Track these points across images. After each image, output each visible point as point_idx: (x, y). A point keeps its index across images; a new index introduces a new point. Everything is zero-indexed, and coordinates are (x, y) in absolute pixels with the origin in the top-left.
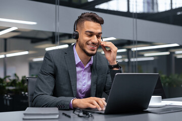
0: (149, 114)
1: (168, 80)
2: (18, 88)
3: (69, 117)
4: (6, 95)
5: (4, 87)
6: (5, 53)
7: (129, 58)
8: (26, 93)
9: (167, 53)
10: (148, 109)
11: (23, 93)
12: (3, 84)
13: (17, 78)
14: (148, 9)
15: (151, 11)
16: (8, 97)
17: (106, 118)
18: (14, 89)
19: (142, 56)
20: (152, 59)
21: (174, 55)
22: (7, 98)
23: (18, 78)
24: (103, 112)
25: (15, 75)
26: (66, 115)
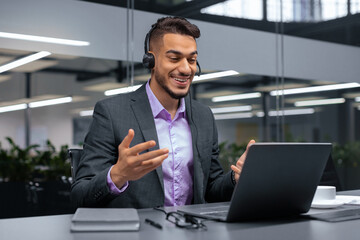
0: (313, 223)
1: (342, 152)
2: (53, 168)
3: (159, 227)
4: (31, 183)
5: (26, 167)
6: (27, 100)
7: (265, 110)
8: (70, 179)
9: (340, 101)
10: (311, 213)
11: (64, 178)
12: (24, 160)
13: (51, 150)
14: (302, 14)
15: (308, 19)
16: (35, 186)
17: (229, 229)
18: (47, 171)
19: (292, 106)
20: (310, 111)
21: (354, 105)
22: (33, 188)
23: (54, 148)
24: (224, 218)
25: (48, 143)
26: (152, 223)
